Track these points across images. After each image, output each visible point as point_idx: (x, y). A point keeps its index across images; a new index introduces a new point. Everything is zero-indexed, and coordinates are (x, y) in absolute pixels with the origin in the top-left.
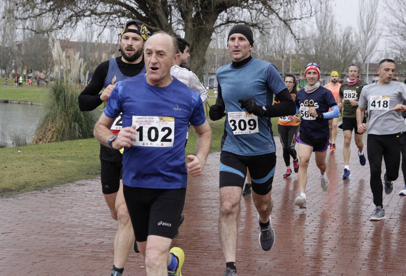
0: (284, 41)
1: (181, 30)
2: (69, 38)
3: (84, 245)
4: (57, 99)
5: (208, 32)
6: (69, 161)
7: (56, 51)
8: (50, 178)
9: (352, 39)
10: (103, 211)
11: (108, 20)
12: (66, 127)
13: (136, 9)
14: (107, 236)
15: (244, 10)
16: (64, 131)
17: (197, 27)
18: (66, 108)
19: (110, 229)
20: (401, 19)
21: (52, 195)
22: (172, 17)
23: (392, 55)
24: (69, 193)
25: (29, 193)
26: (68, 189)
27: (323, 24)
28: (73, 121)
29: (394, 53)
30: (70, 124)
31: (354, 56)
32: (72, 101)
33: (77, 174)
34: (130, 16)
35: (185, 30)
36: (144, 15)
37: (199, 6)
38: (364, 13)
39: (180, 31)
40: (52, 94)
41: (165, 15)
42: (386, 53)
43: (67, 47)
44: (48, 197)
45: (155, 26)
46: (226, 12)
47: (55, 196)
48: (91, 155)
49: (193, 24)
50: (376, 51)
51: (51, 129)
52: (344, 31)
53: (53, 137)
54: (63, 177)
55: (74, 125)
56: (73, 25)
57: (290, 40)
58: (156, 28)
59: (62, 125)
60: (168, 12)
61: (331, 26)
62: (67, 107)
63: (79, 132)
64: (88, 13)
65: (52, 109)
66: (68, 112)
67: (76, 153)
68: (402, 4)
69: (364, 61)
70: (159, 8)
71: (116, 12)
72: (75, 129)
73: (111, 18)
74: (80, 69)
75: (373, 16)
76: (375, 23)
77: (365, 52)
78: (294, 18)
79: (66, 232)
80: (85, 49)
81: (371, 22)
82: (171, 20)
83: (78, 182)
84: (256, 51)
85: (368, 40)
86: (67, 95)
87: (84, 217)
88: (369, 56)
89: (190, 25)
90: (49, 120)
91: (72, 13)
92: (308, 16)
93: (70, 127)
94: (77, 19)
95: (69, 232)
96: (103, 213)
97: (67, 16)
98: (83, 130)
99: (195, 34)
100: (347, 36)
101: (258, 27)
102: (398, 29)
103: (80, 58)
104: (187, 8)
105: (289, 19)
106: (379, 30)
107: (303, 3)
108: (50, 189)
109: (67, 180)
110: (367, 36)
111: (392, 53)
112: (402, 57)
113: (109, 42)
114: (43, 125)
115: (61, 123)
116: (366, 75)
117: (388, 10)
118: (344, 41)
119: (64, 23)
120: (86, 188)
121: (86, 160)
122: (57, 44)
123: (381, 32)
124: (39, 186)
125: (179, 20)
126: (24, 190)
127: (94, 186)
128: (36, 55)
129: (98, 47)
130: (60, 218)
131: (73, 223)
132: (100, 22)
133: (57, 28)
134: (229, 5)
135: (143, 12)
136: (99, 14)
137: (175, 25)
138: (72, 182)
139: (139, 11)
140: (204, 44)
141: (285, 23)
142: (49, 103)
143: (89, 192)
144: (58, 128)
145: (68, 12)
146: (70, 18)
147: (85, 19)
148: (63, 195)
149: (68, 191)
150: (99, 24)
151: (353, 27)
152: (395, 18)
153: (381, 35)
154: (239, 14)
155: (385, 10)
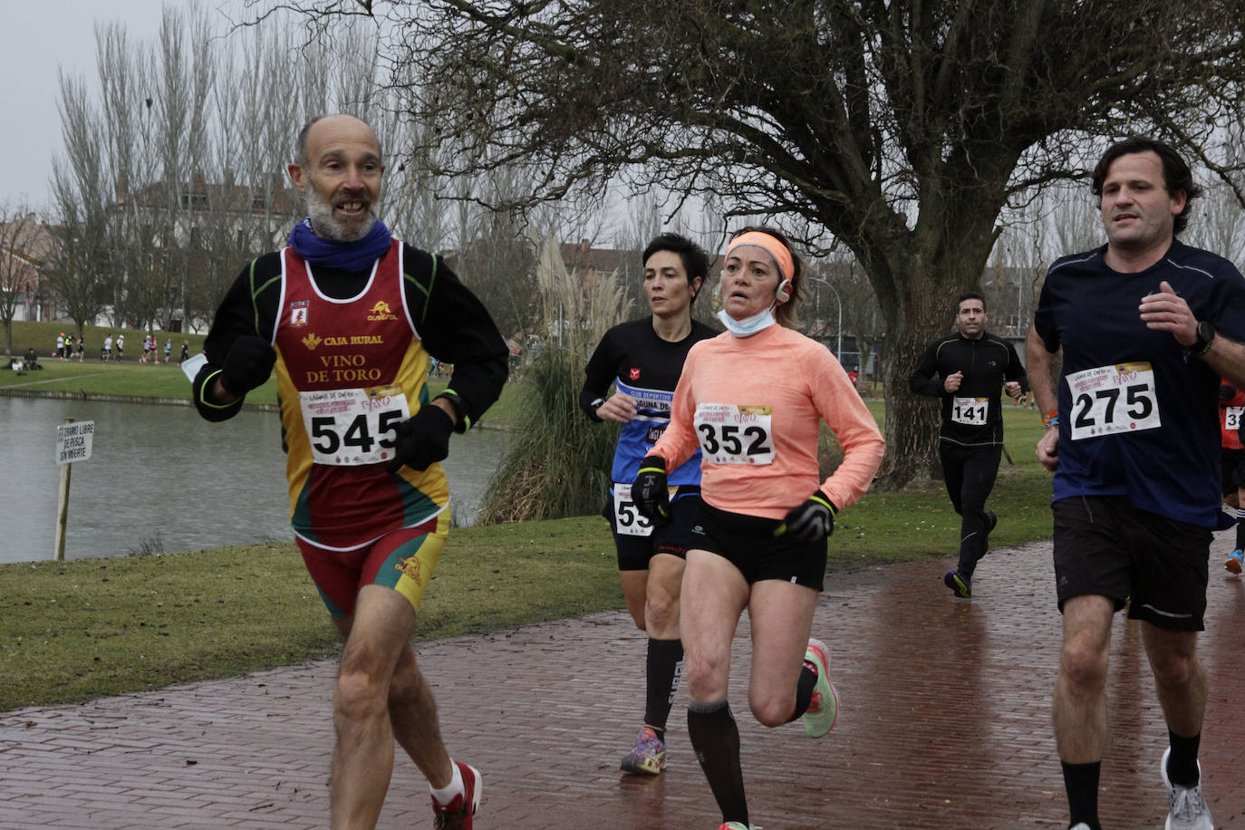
1: (909, 199)
2: (591, 240)
3: (595, 770)
4: (547, 404)
5: (987, 203)
6: (571, 565)
7: (548, 270)
8: (514, 605)
11: (697, 172)
12: (573, 483)
13: (776, 139)
15: (1097, 139)
16: (565, 495)
17: (955, 188)
18: (574, 429)
21: (516, 648)
22: (883, 162)
24: (562, 643)
25: (451, 640)
26: (562, 633)
28: (591, 468)
30: (585, 476)
33: (592, 595)
34: (759, 160)
35: (922, 195)
36: (801, 157)
37: (961, 126)
39: (905, 201)
40: (534, 389)
41: (860, 158)
44: (505, 651)
45: (833, 188)
46: (1043, 145)
47: (523, 649)
49: (943, 182)
51: (528, 490)
53: (535, 511)
54: (550, 602)
55: (596, 479)
56: (595, 186)
58: (835, 192)
59: (560, 477)
60: (872, 149)
62: (577, 427)
64: (638, 152)
65: (532, 431)
66: (579, 439)
67: (593, 546)
70: (842, 134)
71: (718, 149)
72: (599, 489)
73: (704, 167)
74: (615, 318)
79: (545, 737)
82: (879, 171)
83: (592, 617)
87: (600, 702)
89: (935, 184)
90: (523, 463)
91: (593, 152)
93: (584, 482)
94: (608, 171)
95: (555, 738)
97: (579, 160)
99: (950, 210)
104: (927, 134)
105: (1235, 164)
108: (510, 632)
109: (562, 611)
114: (507, 477)
115: (558, 472)
119: (569, 183)
120: (614, 632)
124: (479, 625)
125: (902, 169)
126: (439, 632)
128: (495, 289)
130: (534, 702)
131: (569, 715)
132: (671, 179)
133: (549, 195)
134: (1050, 124)
135: (798, 149)
136: (670, 156)
137: (892, 184)
138: (573, 615)
139: (785, 145)
140: (974, 240)
141: (1223, 177)
142: (526, 415)
143: (619, 642)
144: (550, 486)
145: (581, 150)
146: (588, 166)
147: (628, 171)
148: (547, 647)
149: (561, 637)
150: (670, 186)
154: (1081, 151)
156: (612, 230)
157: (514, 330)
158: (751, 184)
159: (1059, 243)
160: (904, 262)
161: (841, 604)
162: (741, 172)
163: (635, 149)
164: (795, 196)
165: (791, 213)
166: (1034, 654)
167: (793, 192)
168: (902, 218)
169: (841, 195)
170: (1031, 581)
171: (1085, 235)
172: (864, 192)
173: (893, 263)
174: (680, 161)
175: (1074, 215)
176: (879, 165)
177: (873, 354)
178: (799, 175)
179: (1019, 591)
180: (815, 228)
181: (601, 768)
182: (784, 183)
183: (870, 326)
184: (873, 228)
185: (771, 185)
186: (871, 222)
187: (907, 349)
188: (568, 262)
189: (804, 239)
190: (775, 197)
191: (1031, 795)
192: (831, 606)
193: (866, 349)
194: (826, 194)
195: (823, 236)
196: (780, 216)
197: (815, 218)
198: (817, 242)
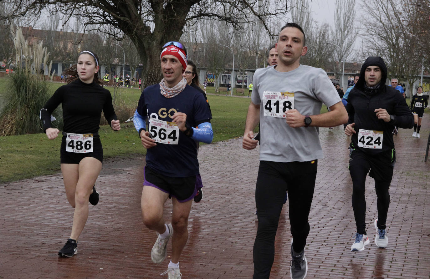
0: (259, 36)
1: (151, 21)
2: (32, 26)
3: (40, 245)
4: (17, 90)
5: (179, 24)
6: (28, 156)
7: (18, 39)
8: (7, 174)
9: (328, 37)
10: (62, 210)
11: (74, 8)
12: (27, 119)
14: (65, 236)
15: (217, 2)
16: (24, 124)
17: (168, 19)
18: (27, 99)
19: (69, 228)
20: (379, 18)
21: (8, 192)
22: (142, 7)
24: (26, 189)
26: (26, 185)
27: (299, 20)
28: (34, 114)
29: (371, 53)
30: (31, 117)
31: (330, 55)
32: (33, 92)
33: (36, 169)
34: (97, 5)
35: (155, 21)
36: (112, 4)
38: (341, 10)
40: (12, 84)
41: (134, 5)
42: (363, 53)
43: (30, 36)
44: (4, 193)
45: (124, 16)
46: (199, 4)
47: (11, 192)
48: (52, 150)
49: (164, 16)
50: (352, 50)
51: (10, 122)
52: (320, 28)
53: (13, 129)
54: (21, 172)
55: (35, 118)
56: (37, 12)
57: (265, 36)
58: (125, 18)
59: (22, 117)
60: (138, 3)
61: (307, 23)
62: (29, 99)
65: (12, 100)
66: (29, 103)
67: (36, 147)
68: (380, 3)
69: (340, 60)
72: (37, 122)
73: (77, 6)
74: (43, 59)
75: (351, 14)
76: (352, 21)
77: (341, 51)
78: (269, 13)
79: (21, 231)
80: (49, 38)
81: (348, 20)
82: (141, 10)
83: (37, 178)
84: (229, 46)
85: (345, 38)
86: (28, 86)
87: (41, 216)
88: (345, 55)
89: (161, 16)
90: (8, 111)
92: (283, 11)
93: (31, 120)
94: (41, 6)
95: (24, 231)
96: (62, 212)
97: (31, 2)
99: (166, 26)
100: (323, 34)
101: (232, 21)
102: (375, 28)
103: (43, 47)
105: (264, 14)
106: (356, 28)
108: (6, 185)
109: (25, 176)
110: (344, 34)
111: (368, 53)
113: (75, 32)
114: (2, 117)
115: (21, 115)
116: (342, 74)
117: (365, 8)
118: (320, 39)
119: (27, 10)
120: (45, 185)
121: (47, 155)
122: (19, 32)
123: (358, 31)
125: (149, 10)
127: (53, 183)
129: (64, 36)
130: (16, 216)
131: (30, 221)
132: (65, 10)
133: (19, 14)
135: (111, 1)
136: (64, 2)
137: (146, 16)
138: (30, 178)
140: (174, 37)
141: (260, 18)
142: (9, 94)
143: (48, 189)
144: (18, 120)
146: (34, 4)
147: (49, 7)
148: (20, 191)
149: (25, 187)
150: (64, 13)
151: (330, 25)
152: (373, 17)
153: (357, 33)
154: (211, 7)
155: (362, 8)
156: (41, 23)
157: (3, 58)
158: (94, 13)
159: (201, 34)
160: (149, 44)
161: (128, 173)
162: (91, 9)
164: (110, 18)
165: (109, 24)
167: (109, 17)
168: (148, 28)
169: (127, 19)
171: (210, 32)
172: (135, 18)
173: (145, 45)
174: (68, 4)
176: (141, 8)
177: (136, 72)
178: (112, 11)
180: (118, 30)
182: (106, 13)
183: (135, 62)
184: (139, 32)
185: (102, 14)
186: (137, 29)
187: (150, 75)
188: (24, 34)
189: (113, 34)
190: (103, 18)
192: (124, 174)
193: (133, 70)
194: (122, 18)
195: (120, 33)
196: (105, 25)
197: (118, 27)
198: (118, 35)
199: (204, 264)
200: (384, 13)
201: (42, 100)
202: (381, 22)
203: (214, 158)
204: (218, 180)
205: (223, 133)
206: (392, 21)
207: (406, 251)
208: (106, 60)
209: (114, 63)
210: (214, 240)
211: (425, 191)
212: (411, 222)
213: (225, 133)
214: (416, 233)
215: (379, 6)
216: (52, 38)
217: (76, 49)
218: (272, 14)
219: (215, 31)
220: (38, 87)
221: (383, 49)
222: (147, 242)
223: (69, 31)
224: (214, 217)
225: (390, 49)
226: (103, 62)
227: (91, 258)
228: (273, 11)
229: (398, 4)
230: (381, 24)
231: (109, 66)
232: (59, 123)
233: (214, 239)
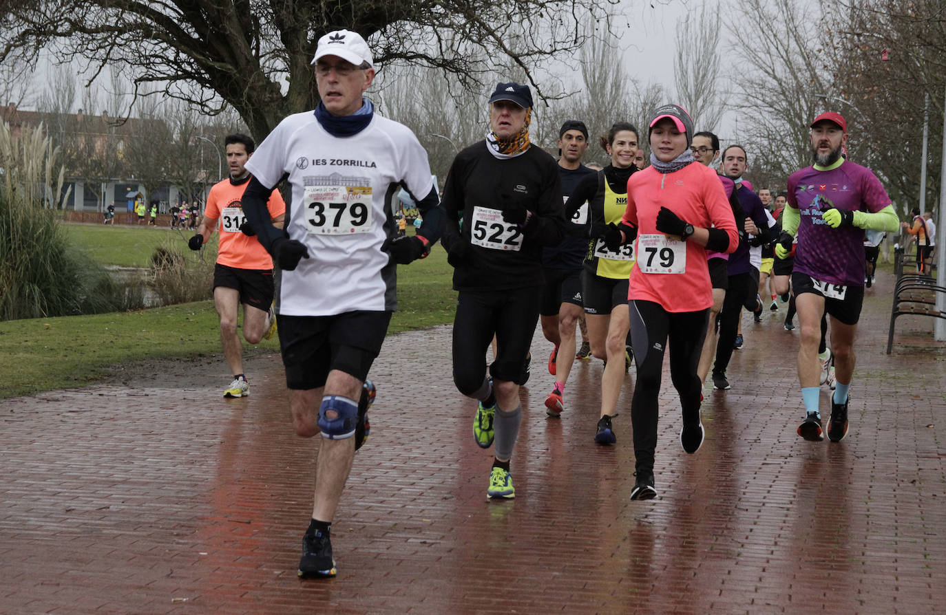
1: (282, 71)
2: (17, 103)
3: (63, 512)
6: (21, 355)
10: (104, 449)
11: (113, 44)
12: (11, 294)
13: (176, 21)
14: (116, 496)
15: (425, 27)
16: (5, 303)
18: (12, 250)
19: (125, 482)
20: (771, 72)
22: (261, 42)
23: (752, 148)
24: (22, 415)
26: (21, 408)
27: (599, 78)
28: (27, 282)
29: (757, 144)
30: (21, 289)
32: (25, 234)
33: (41, 378)
35: (289, 71)
36: (196, 36)
37: (323, 15)
38: (688, 55)
39: (279, 73)
41: (243, 37)
43: (12, 124)
45: (223, 61)
46: (384, 32)
52: (644, 94)
54: (7, 384)
55: (31, 291)
56: (29, 54)
58: (223, 64)
60: (252, 31)
61: (616, 86)
62: (15, 248)
63: (42, 306)
64: (65, 27)
66: (16, 259)
67: (36, 341)
68: (772, 38)
70: (229, 18)
71: (129, 28)
72: (33, 299)
73: (119, 41)
74: (44, 163)
75: (709, 63)
76: (714, 78)
78: (536, 50)
80: (54, 129)
81: (704, 76)
82: (258, 49)
83: (43, 395)
85: (699, 114)
86: (13, 220)
87: (60, 460)
89: (302, 60)
91: (25, 27)
92: (568, 45)
93: (20, 294)
94: (39, 42)
97: (16, 32)
98: (52, 302)
100: (651, 107)
101: (456, 68)
102: (763, 91)
104: (297, 20)
105: (526, 51)
106: (721, 93)
107: (556, 18)
109: (18, 390)
110: (696, 107)
111: (751, 144)
112: (773, 152)
113: (110, 115)
117: (740, 49)
118: (644, 117)
119: (7, 51)
120: (64, 406)
121: (62, 353)
123: (726, 99)
125: (277, 48)
127: (81, 402)
129: (86, 124)
131: (35, 471)
132: (92, 50)
134: (391, 15)
135: (194, 29)
136: (90, 32)
137: (269, 59)
138: (28, 394)
139: (183, 26)
141: (518, 61)
143: (70, 414)
145: (16, 24)
146: (23, 37)
147: (56, 42)
148: (10, 419)
149: (21, 410)
150: (90, 56)
151: (665, 87)
152: (757, 67)
153: (725, 104)
154: (413, 37)
155: (734, 49)
156: (35, 96)
158: (157, 56)
162: (149, 46)
163: (62, 25)
164: (192, 67)
165: (188, 80)
166: (399, 418)
167: (190, 64)
168: (276, 87)
169: (230, 67)
170: (388, 365)
172: (247, 64)
173: (270, 122)
174: (100, 36)
175: (398, 91)
176: (258, 44)
178: (195, 50)
179: (380, 372)
180: (208, 93)
181: (67, 511)
182: (183, 56)
184: (255, 94)
185: (172, 58)
186: (252, 88)
189: (199, 101)
190: (176, 67)
191: (414, 523)
194: (217, 65)
195: (215, 99)
196: (179, 82)
197: (208, 85)
198: (210, 104)
199: (428, 541)
200: (782, 60)
201: (45, 251)
202: (775, 77)
203: (430, 354)
204: (444, 393)
205: (445, 309)
206: (799, 75)
207: (868, 511)
208: (181, 173)
209: (197, 180)
210: (445, 498)
211: (894, 404)
212: (872, 460)
213: (449, 309)
214: (887, 479)
215: (769, 43)
216: (61, 129)
217: (115, 150)
218: (545, 53)
219: (417, 105)
220: (34, 224)
221: (782, 134)
222: (297, 505)
223: (98, 113)
224: (442, 457)
225: (797, 135)
226: (173, 178)
227: (177, 535)
228: (546, 45)
229: (809, 38)
230: (775, 83)
231: (187, 186)
232: (82, 301)
233: (445, 495)
